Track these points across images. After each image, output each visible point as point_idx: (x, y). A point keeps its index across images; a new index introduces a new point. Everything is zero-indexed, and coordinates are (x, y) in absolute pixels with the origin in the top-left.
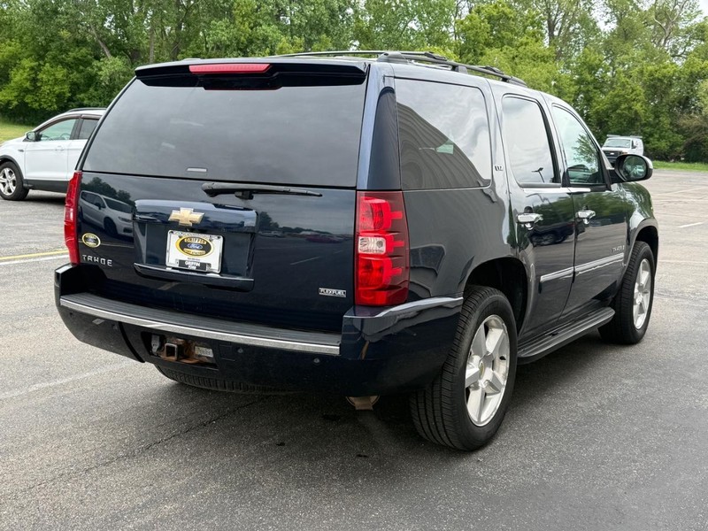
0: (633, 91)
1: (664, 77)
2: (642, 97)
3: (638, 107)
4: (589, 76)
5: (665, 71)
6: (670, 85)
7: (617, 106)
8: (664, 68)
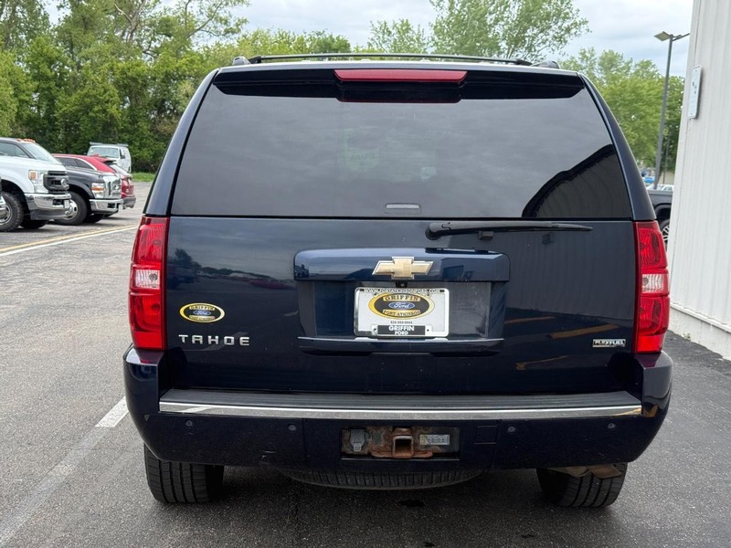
0: (105, 92)
1: (139, 76)
2: (116, 98)
3: (113, 110)
4: (49, 71)
5: (139, 69)
6: (145, 86)
7: (89, 108)
8: (137, 65)
